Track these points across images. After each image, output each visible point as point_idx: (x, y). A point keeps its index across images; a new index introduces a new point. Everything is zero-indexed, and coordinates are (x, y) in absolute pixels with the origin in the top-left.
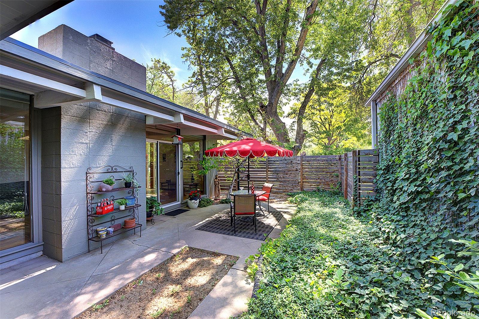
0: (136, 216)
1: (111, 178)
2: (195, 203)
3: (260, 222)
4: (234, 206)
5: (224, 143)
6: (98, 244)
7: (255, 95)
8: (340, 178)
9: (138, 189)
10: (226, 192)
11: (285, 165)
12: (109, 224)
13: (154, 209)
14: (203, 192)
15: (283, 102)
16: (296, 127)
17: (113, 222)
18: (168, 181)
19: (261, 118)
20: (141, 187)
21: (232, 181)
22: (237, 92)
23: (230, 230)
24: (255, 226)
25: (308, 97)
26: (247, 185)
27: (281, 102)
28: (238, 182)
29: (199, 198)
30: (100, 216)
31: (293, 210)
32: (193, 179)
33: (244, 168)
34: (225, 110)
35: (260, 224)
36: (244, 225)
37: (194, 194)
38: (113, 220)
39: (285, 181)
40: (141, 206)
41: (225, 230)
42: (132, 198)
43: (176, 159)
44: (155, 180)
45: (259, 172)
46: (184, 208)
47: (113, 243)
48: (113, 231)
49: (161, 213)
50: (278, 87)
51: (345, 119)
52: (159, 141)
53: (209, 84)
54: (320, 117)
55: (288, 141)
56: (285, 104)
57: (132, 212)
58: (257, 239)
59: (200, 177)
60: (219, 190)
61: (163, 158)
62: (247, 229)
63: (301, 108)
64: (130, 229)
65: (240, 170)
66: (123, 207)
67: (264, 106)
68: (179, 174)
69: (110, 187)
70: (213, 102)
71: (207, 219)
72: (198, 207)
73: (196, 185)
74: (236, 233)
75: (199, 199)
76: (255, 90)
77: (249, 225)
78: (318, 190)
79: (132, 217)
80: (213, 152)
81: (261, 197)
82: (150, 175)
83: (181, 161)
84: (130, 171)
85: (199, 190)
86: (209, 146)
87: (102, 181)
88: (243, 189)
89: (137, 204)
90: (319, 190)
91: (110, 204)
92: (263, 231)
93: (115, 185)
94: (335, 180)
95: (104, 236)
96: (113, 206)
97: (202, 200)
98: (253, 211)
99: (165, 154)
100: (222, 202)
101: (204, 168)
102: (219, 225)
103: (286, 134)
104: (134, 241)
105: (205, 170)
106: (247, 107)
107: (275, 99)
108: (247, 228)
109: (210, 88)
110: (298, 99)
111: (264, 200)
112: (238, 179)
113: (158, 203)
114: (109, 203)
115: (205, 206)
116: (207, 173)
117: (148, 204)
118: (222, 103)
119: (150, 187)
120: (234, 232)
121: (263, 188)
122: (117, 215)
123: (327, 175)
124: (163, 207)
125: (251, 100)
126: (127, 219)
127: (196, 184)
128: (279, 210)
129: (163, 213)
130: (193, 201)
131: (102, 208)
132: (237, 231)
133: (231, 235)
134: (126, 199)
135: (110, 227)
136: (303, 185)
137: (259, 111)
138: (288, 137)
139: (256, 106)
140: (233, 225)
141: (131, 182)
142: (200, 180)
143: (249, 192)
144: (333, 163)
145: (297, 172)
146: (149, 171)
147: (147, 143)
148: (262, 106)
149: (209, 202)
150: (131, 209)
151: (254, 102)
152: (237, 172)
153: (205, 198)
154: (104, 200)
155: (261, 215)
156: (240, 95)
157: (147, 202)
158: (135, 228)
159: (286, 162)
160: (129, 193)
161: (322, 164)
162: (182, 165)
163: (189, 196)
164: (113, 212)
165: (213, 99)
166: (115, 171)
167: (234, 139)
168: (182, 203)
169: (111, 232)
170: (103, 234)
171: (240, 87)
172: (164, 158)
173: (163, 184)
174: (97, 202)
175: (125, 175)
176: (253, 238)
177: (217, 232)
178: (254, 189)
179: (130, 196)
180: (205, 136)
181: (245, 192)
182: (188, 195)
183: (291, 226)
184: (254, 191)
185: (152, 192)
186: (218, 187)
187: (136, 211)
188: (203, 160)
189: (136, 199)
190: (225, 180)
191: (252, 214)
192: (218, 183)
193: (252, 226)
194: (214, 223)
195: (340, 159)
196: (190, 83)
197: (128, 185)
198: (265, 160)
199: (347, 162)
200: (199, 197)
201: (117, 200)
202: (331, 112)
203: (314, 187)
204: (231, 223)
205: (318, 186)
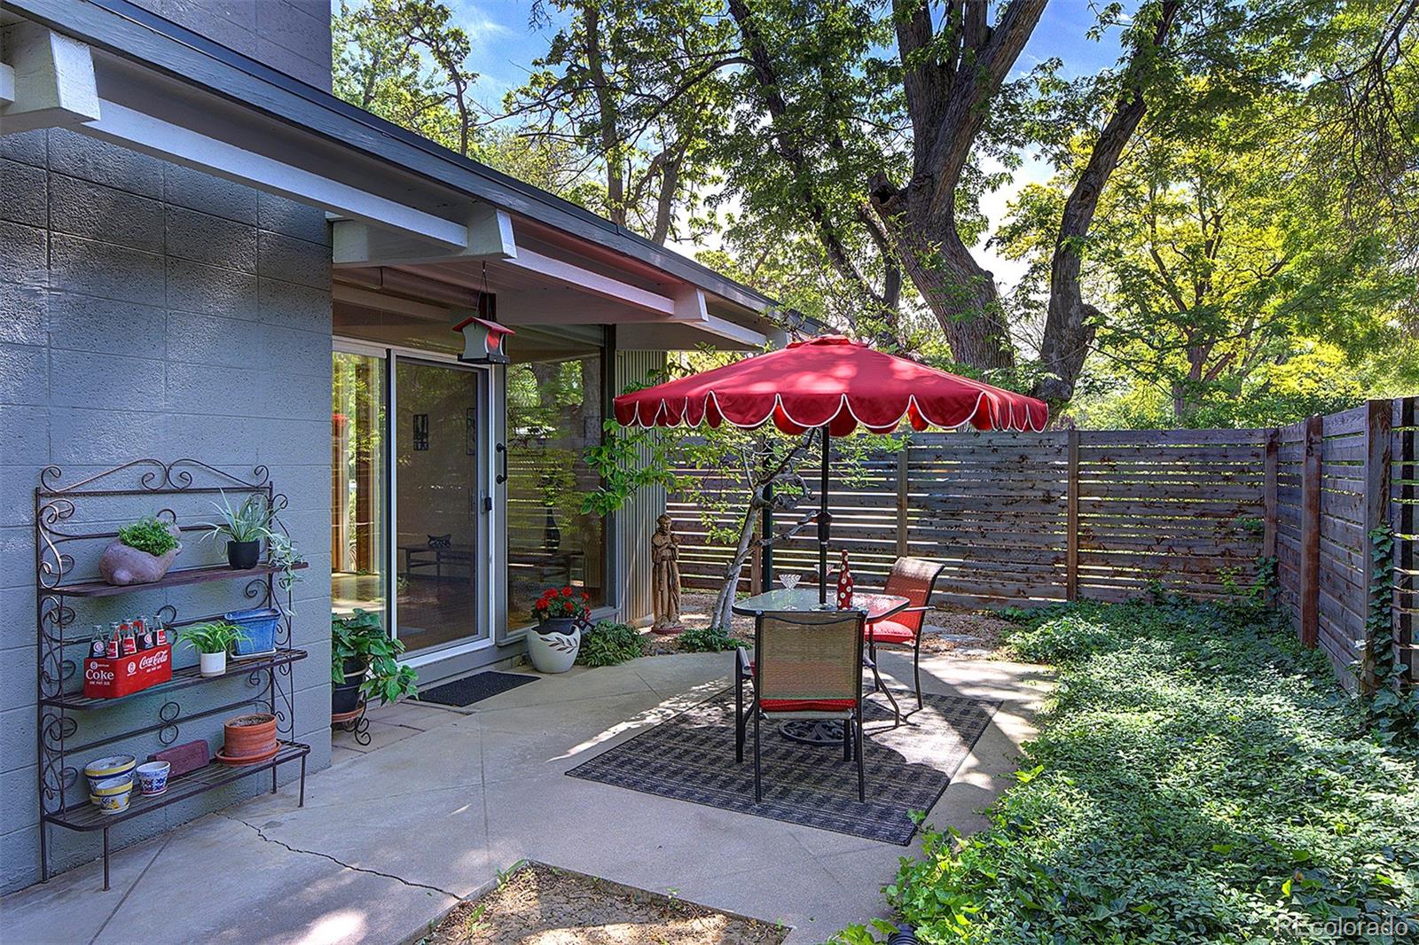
0: (281, 705)
1: (161, 520)
2: (561, 646)
3: (877, 748)
4: (757, 666)
5: (703, 362)
6: (90, 844)
7: (845, 143)
8: (1268, 543)
9: (292, 573)
10: (710, 596)
11: (988, 476)
12: (148, 743)
13: (369, 673)
14: (600, 594)
15: (986, 174)
16: (1043, 295)
17: (168, 734)
18: (438, 539)
19: (871, 251)
20: (306, 565)
21: (736, 544)
22: (759, 127)
23: (732, 781)
24: (860, 767)
25: (1107, 146)
26: (812, 565)
27: (974, 171)
28: (767, 550)
29: (583, 622)
30: (100, 703)
31: (1039, 696)
32: (552, 534)
33: (798, 483)
34: (702, 212)
35: (879, 757)
36: (802, 759)
37: (558, 605)
38: (170, 724)
39: (988, 550)
40: (304, 655)
41: (706, 782)
42: (265, 620)
43: (475, 440)
44: (377, 533)
45: (862, 505)
46: (511, 667)
47: (167, 835)
48: (164, 775)
49: (404, 690)
50: (964, 97)
51: (1280, 256)
52: (397, 350)
53: (629, 91)
54: (1154, 253)
55: (1005, 359)
56: (994, 183)
57: (262, 686)
58: (870, 833)
59: (584, 522)
60: (675, 585)
61: (416, 430)
62: (819, 782)
63: (1072, 197)
64: (253, 766)
65: (776, 493)
66: (215, 664)
67: (894, 191)
68: (488, 508)
69: (153, 566)
70: (644, 181)
71: (622, 727)
72: (576, 663)
73: (566, 563)
74: (767, 799)
75: (582, 628)
76: (846, 117)
77: (822, 760)
78: (1157, 595)
79: (263, 711)
80: (654, 404)
81: (881, 628)
82: (354, 514)
83: (499, 448)
84: (256, 490)
85: (579, 584)
86: (629, 378)
87: (116, 535)
88: (797, 587)
89: (287, 646)
90: (1158, 599)
91: (156, 648)
92: (899, 796)
93: (181, 554)
94: (1244, 552)
95: (122, 804)
96: (169, 654)
97: (594, 632)
98: (849, 694)
99: (423, 416)
100: (689, 644)
101: (604, 482)
102: (680, 757)
103: (996, 325)
104: (267, 826)
105: (613, 490)
106: (809, 199)
107: (945, 157)
108: (817, 773)
109: (636, 112)
110: (1060, 159)
111: (895, 641)
112: (767, 535)
113: (390, 644)
114: (148, 639)
115: (609, 663)
116: (619, 508)
117: (340, 650)
118: (688, 183)
119: (353, 567)
120: (751, 793)
121: (893, 582)
122: (187, 700)
123: (1202, 524)
124: (413, 664)
125: (826, 166)
126: (237, 718)
127: (566, 557)
128: (968, 692)
129: (412, 690)
130: (554, 636)
131: (113, 666)
132: (769, 788)
133: (738, 809)
134: (233, 622)
135: (151, 759)
136: (1079, 571)
137: (862, 216)
138: (1008, 340)
139: (853, 196)
140: (749, 758)
141: (257, 542)
142: (587, 538)
143: (823, 600)
144: (1235, 468)
145: (1050, 508)
146: (353, 496)
147: (338, 358)
148: (884, 194)
149: (627, 645)
150: (254, 670)
151: (844, 176)
152: (764, 505)
153: (610, 622)
154: (124, 627)
155: (879, 712)
156: (775, 141)
157: (336, 639)
158: (275, 764)
159: (993, 459)
160: (249, 595)
161: (1174, 473)
162: (504, 465)
163: (537, 614)
164: (170, 685)
165: (646, 166)
166: (181, 485)
167: (752, 348)
168: (503, 642)
169: (155, 785)
170: (117, 794)
171: (776, 105)
172: (419, 431)
173: (413, 556)
174: (87, 633)
175: (228, 509)
176: (848, 829)
177: (669, 793)
178: (848, 583)
179: (256, 609)
180: (610, 331)
181: (809, 600)
182: (529, 608)
183: (1041, 776)
184: (849, 595)
185: (364, 592)
186: (671, 575)
187: (282, 680)
188: (603, 444)
189: (281, 621)
190: (700, 540)
191: (843, 709)
192: (667, 553)
193: (837, 764)
194: (656, 747)
195: (1273, 447)
196: (538, 90)
197: (243, 555)
198: (899, 446)
199: (1321, 459)
200: (582, 618)
201: (190, 628)
202: (1210, 228)
203: (1131, 580)
204: (739, 748)
205: (1153, 576)
